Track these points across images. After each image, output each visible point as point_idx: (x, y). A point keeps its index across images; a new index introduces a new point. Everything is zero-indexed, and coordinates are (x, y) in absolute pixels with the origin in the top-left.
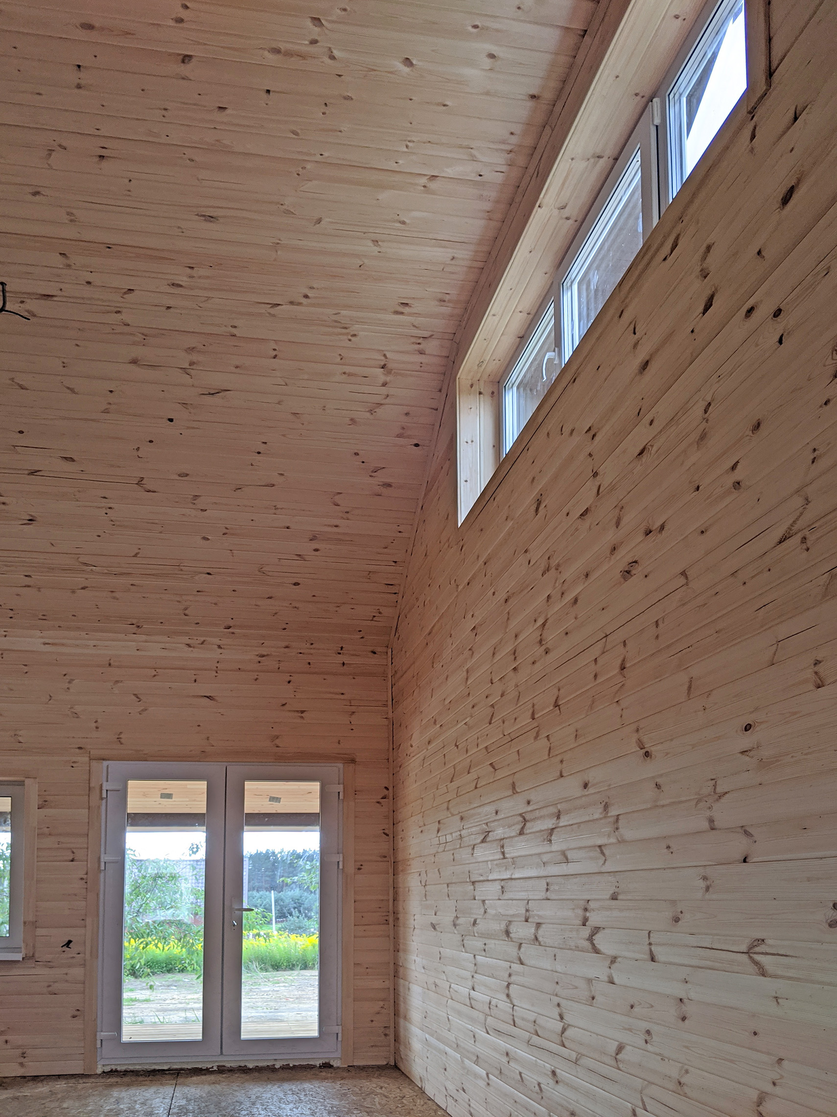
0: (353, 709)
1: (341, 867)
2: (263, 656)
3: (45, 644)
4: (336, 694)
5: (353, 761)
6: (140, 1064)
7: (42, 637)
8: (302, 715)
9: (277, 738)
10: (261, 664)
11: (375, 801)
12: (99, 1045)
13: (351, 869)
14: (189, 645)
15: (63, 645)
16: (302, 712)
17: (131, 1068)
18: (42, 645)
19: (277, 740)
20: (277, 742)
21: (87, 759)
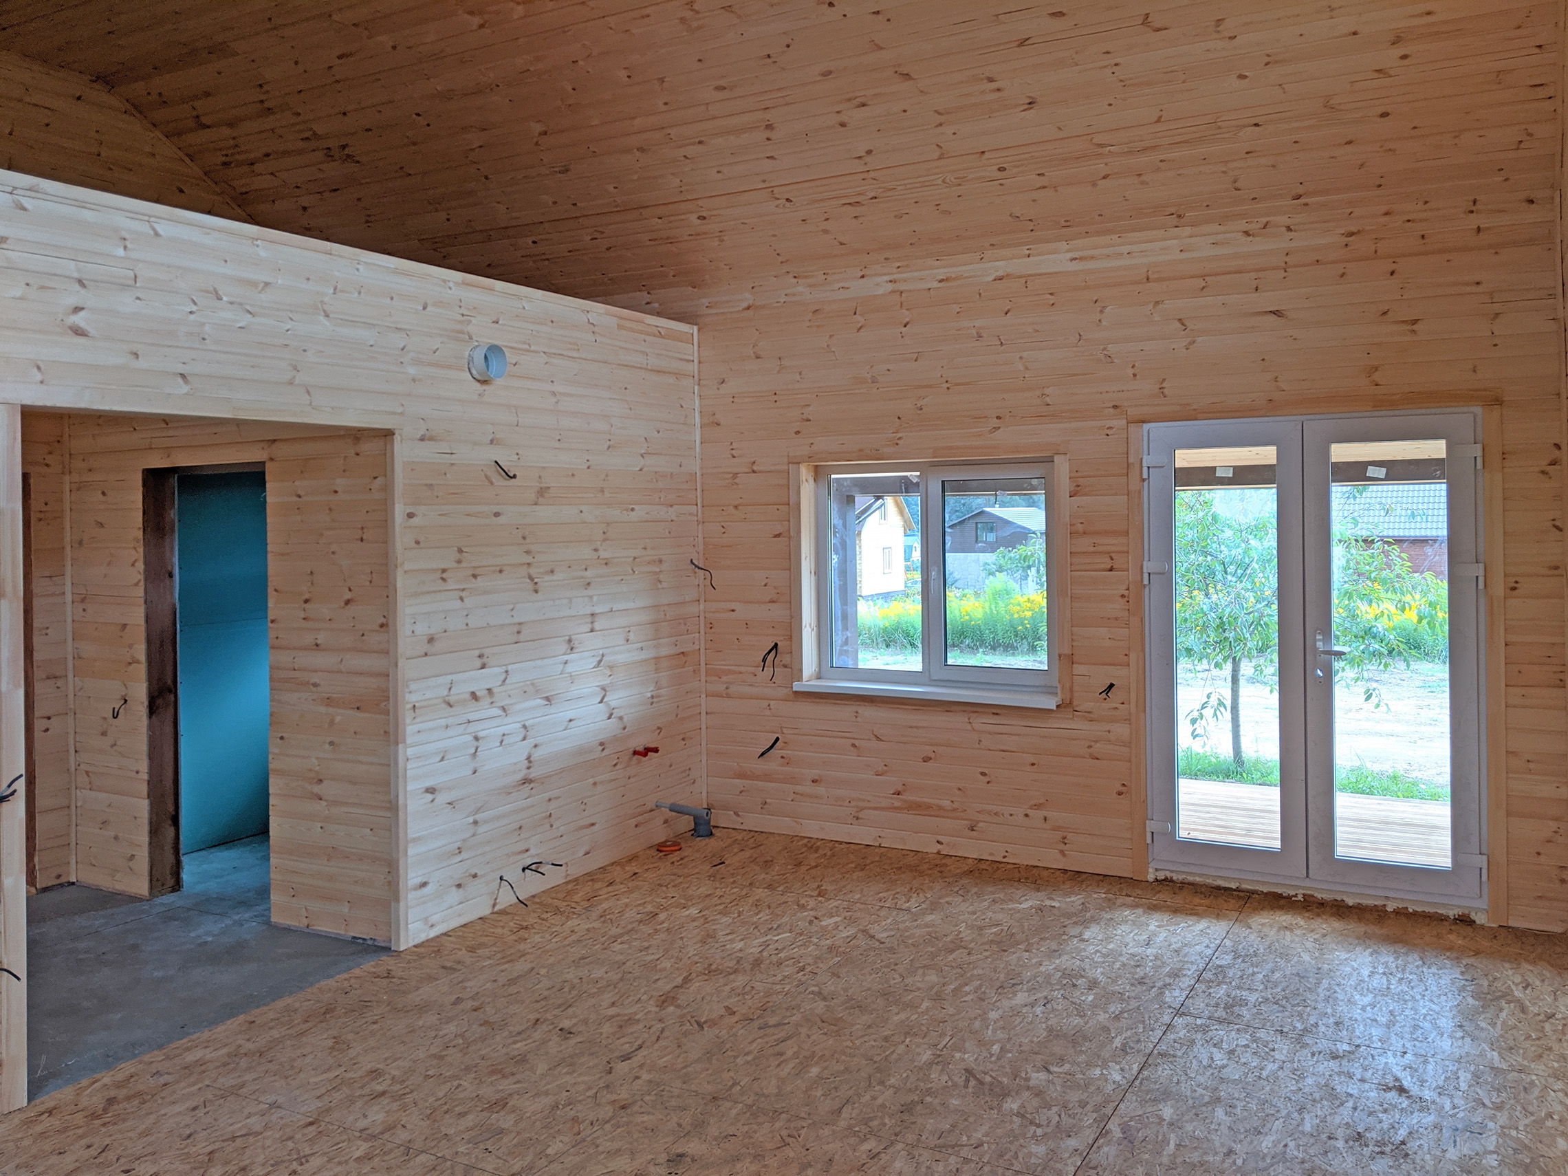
0: (1497, 308)
1: (1481, 586)
2: (1351, 234)
3: (1073, 259)
4: (1467, 284)
5: (1498, 402)
6: (1200, 875)
7: (1068, 251)
8: (1414, 327)
9: (1376, 370)
10: (1349, 248)
11: (1537, 469)
12: (1149, 841)
13: (1499, 589)
14: (1247, 233)
15: (1092, 258)
16: (1415, 322)
17: (1190, 879)
18: (1070, 263)
19: (1376, 373)
20: (1377, 377)
21: (1124, 422)
